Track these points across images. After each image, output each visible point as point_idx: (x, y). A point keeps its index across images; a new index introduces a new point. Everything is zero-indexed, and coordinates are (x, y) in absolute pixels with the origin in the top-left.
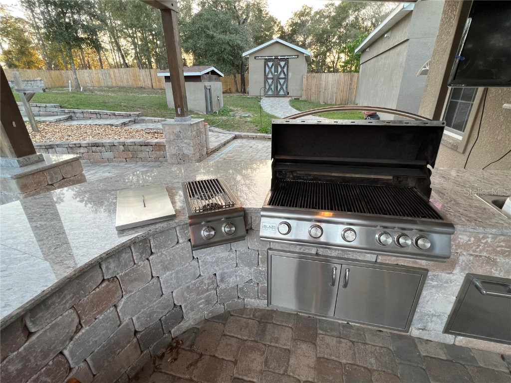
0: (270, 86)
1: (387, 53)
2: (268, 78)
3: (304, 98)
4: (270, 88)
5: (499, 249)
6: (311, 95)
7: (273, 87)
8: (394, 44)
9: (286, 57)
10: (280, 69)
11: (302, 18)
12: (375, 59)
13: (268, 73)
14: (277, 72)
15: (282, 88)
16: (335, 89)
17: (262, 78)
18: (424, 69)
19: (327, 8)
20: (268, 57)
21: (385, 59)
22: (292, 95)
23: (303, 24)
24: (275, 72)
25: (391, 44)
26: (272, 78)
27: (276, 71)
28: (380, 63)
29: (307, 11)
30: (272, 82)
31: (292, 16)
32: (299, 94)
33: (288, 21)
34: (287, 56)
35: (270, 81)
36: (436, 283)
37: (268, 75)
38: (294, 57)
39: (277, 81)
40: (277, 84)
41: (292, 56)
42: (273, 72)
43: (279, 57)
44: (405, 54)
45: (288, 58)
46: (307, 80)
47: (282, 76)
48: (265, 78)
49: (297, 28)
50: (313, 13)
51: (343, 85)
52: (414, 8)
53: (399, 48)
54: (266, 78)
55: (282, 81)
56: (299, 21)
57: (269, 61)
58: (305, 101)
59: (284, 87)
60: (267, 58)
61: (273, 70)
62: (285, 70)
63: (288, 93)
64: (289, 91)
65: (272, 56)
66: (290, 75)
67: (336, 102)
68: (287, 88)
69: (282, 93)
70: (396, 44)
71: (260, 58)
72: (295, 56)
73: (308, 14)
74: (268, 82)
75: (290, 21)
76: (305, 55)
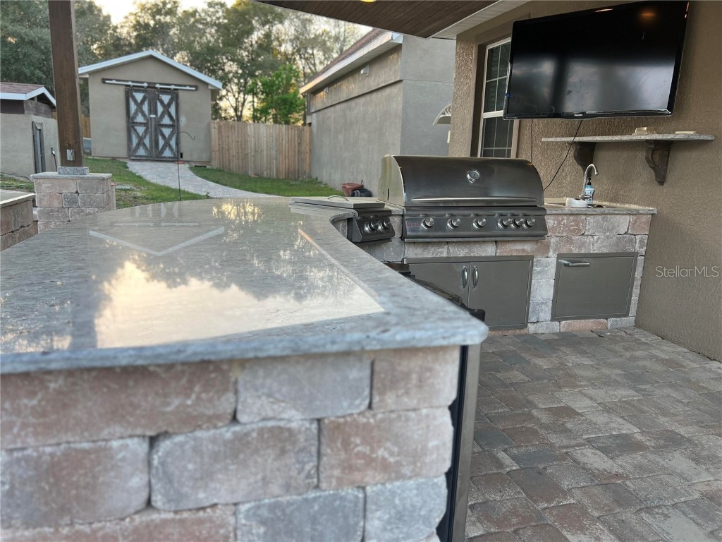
0: (141, 139)
1: (368, 97)
2: (137, 123)
3: (215, 164)
4: (141, 143)
5: (572, 228)
6: (229, 160)
7: (147, 141)
8: (378, 85)
9: (173, 87)
10: (160, 109)
11: (158, 17)
12: (343, 105)
13: (136, 114)
14: (156, 113)
15: (167, 144)
16: (274, 152)
17: (121, 123)
18: (442, 116)
19: (212, 10)
20: (133, 82)
21: (363, 106)
22: (189, 159)
23: (161, 29)
24: (150, 113)
25: (373, 83)
26: (145, 124)
27: (153, 110)
28: (356, 111)
29: (169, 6)
30: (146, 132)
31: (135, 9)
32: (204, 157)
33: (126, 17)
34: (176, 85)
35: (141, 130)
36: (539, 269)
37: (134, 117)
38: (188, 88)
39: (156, 129)
40: (156, 136)
41: (185, 86)
42: (147, 112)
43: (158, 86)
44: (399, 99)
45: (177, 90)
46: (220, 132)
47: (166, 121)
48: (128, 122)
49: (148, 35)
50: (180, 11)
51: (287, 145)
52: (403, 41)
53: (388, 91)
54: (131, 125)
55: (167, 132)
56: (152, 23)
57: (136, 91)
58: (219, 170)
59: (173, 143)
60: (130, 83)
61: (146, 108)
62: (172, 110)
63: (182, 155)
64: (183, 150)
65: (143, 83)
66: (183, 120)
67: (277, 175)
68: (177, 144)
69: (167, 153)
70: (383, 85)
71: (114, 82)
72: (190, 86)
73: (171, 12)
74: (135, 130)
75: (132, 18)
76: (210, 87)
